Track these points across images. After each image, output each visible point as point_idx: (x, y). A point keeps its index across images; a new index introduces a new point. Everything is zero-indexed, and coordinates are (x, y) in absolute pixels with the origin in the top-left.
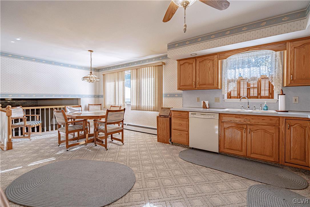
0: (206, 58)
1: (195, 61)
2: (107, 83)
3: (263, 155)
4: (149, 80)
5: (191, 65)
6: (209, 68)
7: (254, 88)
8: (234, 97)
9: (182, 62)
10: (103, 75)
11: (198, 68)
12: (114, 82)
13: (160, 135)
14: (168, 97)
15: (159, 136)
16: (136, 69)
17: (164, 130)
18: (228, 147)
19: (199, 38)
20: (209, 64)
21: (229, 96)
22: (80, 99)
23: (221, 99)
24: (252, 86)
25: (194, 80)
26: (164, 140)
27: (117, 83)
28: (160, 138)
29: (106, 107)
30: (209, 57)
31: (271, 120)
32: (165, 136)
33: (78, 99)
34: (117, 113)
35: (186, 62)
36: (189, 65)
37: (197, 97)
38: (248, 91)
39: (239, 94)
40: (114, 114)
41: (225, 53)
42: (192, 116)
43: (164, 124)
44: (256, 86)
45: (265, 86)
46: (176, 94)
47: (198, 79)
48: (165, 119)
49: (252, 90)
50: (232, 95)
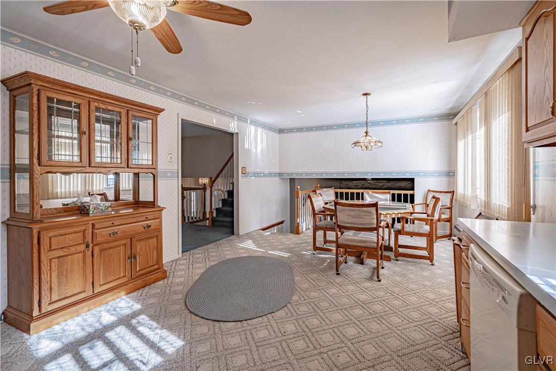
10: (456, 125)
34: (353, 210)
40: (346, 210)
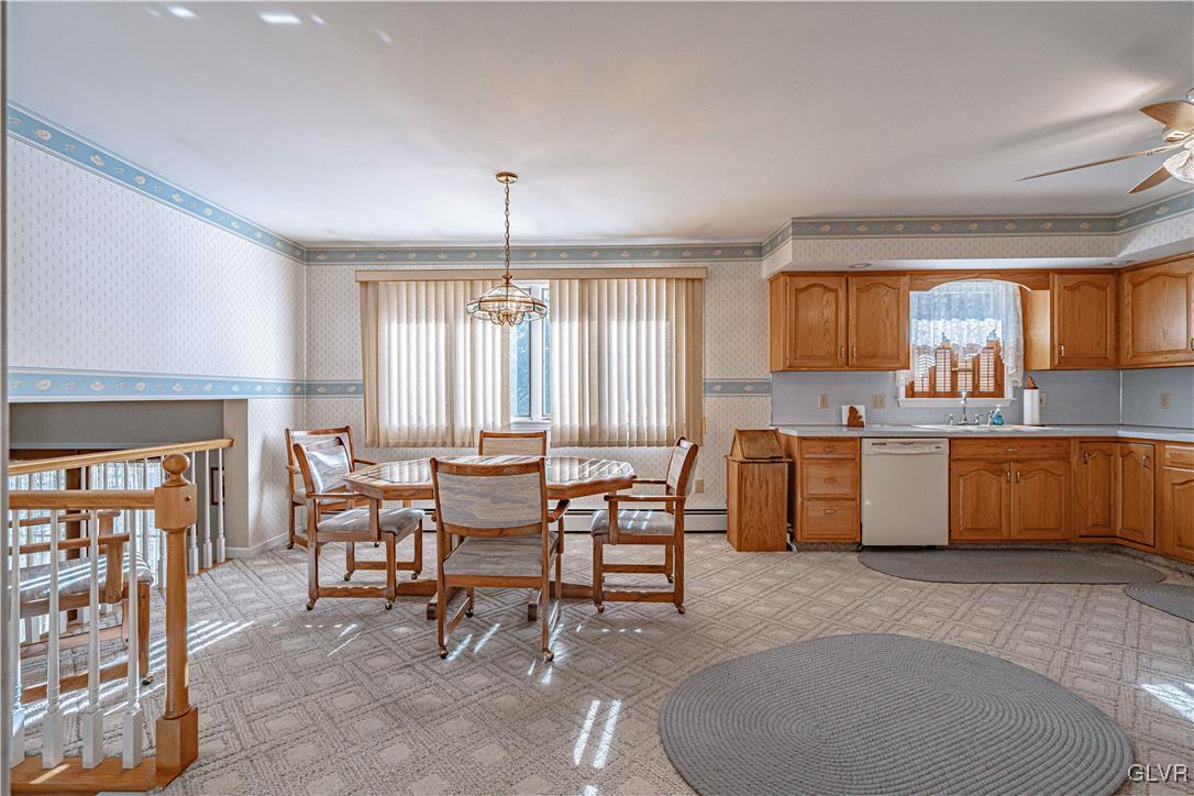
0: (879, 279)
1: (844, 286)
2: (394, 325)
3: (1044, 529)
4: (648, 327)
5: (830, 297)
6: (887, 311)
7: (966, 370)
8: (923, 395)
9: (802, 283)
10: (364, 284)
11: (852, 306)
12: (442, 325)
13: (750, 524)
14: (717, 392)
15: (746, 531)
16: (581, 280)
17: (767, 505)
18: (969, 526)
19: (897, 223)
20: (886, 298)
21: (911, 392)
22: (246, 400)
23: (889, 399)
24: (961, 365)
25: (842, 341)
26: (765, 541)
27: (462, 329)
28: (749, 538)
29: (382, 441)
30: (886, 280)
31: (1057, 446)
32: (769, 528)
33: (222, 401)
35: (814, 285)
36: (824, 293)
37: (823, 392)
38: (952, 377)
39: (933, 385)
41: (925, 275)
42: (876, 449)
43: (767, 484)
44: (970, 366)
45: (986, 368)
46: (746, 384)
47: (853, 339)
48: (770, 469)
49: (961, 376)
50: (918, 388)
